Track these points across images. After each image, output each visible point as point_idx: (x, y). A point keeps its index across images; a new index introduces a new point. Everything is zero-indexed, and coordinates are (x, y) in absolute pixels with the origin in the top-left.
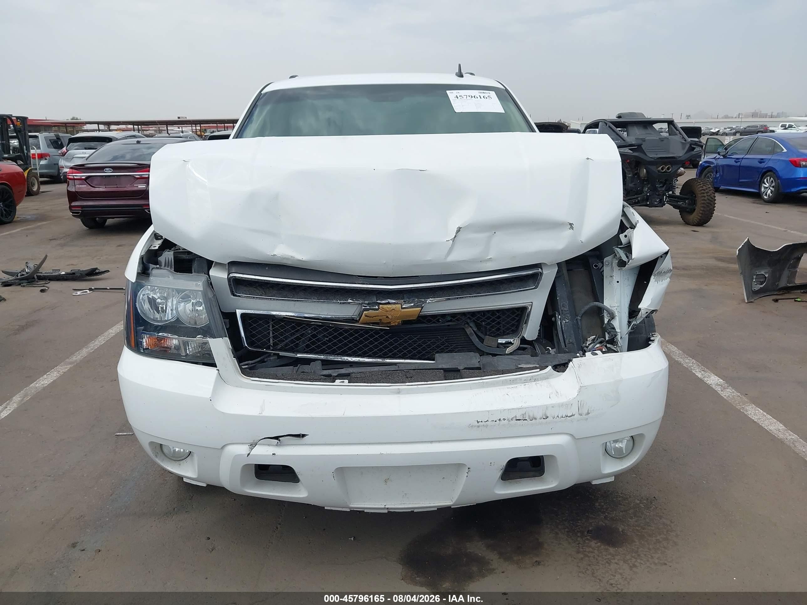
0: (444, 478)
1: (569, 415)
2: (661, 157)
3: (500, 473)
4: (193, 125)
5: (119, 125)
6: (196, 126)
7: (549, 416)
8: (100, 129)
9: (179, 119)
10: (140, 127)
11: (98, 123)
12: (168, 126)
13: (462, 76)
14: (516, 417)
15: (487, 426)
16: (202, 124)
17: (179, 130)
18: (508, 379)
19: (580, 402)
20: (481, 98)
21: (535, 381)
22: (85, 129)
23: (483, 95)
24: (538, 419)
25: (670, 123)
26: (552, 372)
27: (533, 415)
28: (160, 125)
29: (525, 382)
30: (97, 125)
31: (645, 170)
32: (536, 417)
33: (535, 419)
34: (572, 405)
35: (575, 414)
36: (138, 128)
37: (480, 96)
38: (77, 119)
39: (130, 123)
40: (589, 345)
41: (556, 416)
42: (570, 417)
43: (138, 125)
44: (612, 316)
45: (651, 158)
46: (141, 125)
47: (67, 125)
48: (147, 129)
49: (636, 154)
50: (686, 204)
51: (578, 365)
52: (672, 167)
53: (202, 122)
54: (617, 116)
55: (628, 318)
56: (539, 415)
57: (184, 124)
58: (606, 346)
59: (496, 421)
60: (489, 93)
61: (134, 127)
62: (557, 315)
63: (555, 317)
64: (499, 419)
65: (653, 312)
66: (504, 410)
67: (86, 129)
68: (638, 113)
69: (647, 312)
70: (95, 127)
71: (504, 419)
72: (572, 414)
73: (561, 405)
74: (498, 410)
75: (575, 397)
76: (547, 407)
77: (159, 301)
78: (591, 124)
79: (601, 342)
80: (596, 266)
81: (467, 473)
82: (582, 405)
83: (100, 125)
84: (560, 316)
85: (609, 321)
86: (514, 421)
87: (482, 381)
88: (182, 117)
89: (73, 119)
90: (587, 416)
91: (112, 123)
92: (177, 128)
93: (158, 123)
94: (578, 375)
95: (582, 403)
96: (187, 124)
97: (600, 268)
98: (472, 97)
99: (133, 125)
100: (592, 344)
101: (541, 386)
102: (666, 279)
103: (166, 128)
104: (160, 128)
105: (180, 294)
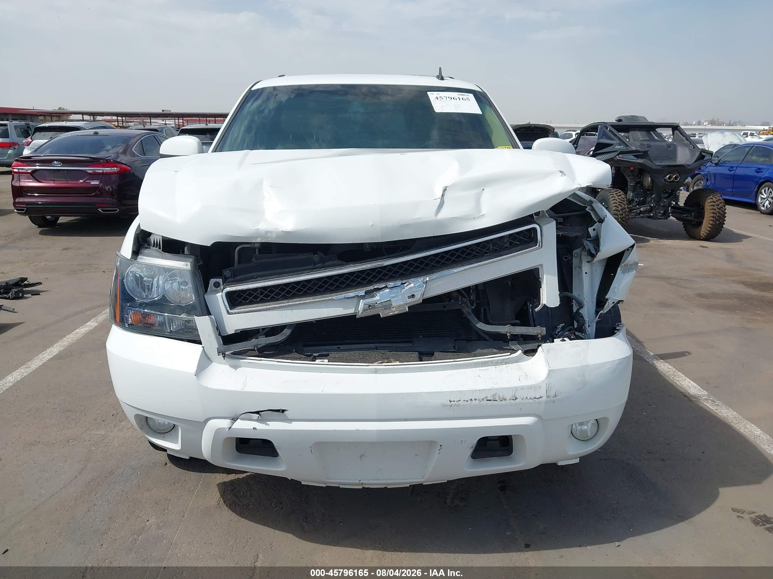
0: (416, 455)
1: (537, 397)
2: (669, 166)
3: (471, 451)
4: (176, 118)
5: (103, 116)
6: (179, 119)
7: (518, 397)
8: (84, 119)
9: (163, 112)
10: (124, 118)
11: (83, 114)
12: (151, 118)
13: (442, 79)
14: (487, 397)
15: (459, 405)
16: (185, 117)
17: (163, 122)
18: (480, 362)
19: (548, 385)
20: (460, 100)
21: (505, 364)
22: (71, 119)
23: (462, 97)
24: (508, 400)
25: (675, 128)
26: (522, 356)
27: (503, 395)
28: (144, 117)
29: (496, 364)
30: (81, 115)
31: (649, 178)
32: (506, 398)
33: (505, 400)
34: (540, 387)
35: (543, 397)
36: (122, 119)
37: (459, 98)
38: (63, 109)
39: (114, 114)
40: (558, 332)
41: (525, 398)
42: (538, 398)
43: (122, 117)
44: (581, 306)
45: (658, 165)
46: (125, 117)
47: (52, 114)
48: (132, 120)
49: (640, 161)
50: (691, 217)
51: (547, 350)
52: (680, 175)
53: (184, 115)
54: (617, 119)
55: (595, 307)
56: (508, 396)
57: (167, 117)
58: (574, 334)
59: (467, 401)
60: (468, 95)
61: (117, 118)
62: (528, 304)
63: (527, 305)
64: (470, 399)
65: (619, 302)
66: (476, 390)
67: (73, 119)
68: (640, 116)
69: (614, 303)
70: (80, 117)
71: (476, 400)
72: (540, 396)
73: (530, 387)
74: (470, 390)
75: (543, 380)
76: (516, 389)
77: (145, 279)
78: (588, 128)
79: (569, 330)
80: (566, 258)
81: (439, 450)
82: (550, 388)
83: (84, 116)
84: (531, 305)
85: (578, 310)
86: (485, 402)
87: (455, 363)
88: (166, 110)
89: (60, 108)
90: (554, 399)
91: (96, 114)
92: (161, 120)
93: (142, 116)
94: (546, 359)
95: (550, 386)
96: (170, 117)
97: (570, 260)
98: (451, 98)
99: (117, 117)
100: (562, 332)
101: (511, 368)
102: (632, 271)
103: (149, 120)
104: (144, 120)
105: (167, 273)
